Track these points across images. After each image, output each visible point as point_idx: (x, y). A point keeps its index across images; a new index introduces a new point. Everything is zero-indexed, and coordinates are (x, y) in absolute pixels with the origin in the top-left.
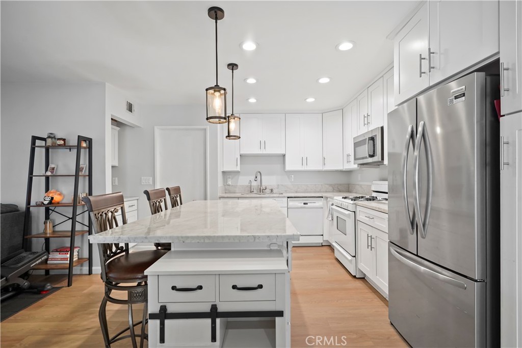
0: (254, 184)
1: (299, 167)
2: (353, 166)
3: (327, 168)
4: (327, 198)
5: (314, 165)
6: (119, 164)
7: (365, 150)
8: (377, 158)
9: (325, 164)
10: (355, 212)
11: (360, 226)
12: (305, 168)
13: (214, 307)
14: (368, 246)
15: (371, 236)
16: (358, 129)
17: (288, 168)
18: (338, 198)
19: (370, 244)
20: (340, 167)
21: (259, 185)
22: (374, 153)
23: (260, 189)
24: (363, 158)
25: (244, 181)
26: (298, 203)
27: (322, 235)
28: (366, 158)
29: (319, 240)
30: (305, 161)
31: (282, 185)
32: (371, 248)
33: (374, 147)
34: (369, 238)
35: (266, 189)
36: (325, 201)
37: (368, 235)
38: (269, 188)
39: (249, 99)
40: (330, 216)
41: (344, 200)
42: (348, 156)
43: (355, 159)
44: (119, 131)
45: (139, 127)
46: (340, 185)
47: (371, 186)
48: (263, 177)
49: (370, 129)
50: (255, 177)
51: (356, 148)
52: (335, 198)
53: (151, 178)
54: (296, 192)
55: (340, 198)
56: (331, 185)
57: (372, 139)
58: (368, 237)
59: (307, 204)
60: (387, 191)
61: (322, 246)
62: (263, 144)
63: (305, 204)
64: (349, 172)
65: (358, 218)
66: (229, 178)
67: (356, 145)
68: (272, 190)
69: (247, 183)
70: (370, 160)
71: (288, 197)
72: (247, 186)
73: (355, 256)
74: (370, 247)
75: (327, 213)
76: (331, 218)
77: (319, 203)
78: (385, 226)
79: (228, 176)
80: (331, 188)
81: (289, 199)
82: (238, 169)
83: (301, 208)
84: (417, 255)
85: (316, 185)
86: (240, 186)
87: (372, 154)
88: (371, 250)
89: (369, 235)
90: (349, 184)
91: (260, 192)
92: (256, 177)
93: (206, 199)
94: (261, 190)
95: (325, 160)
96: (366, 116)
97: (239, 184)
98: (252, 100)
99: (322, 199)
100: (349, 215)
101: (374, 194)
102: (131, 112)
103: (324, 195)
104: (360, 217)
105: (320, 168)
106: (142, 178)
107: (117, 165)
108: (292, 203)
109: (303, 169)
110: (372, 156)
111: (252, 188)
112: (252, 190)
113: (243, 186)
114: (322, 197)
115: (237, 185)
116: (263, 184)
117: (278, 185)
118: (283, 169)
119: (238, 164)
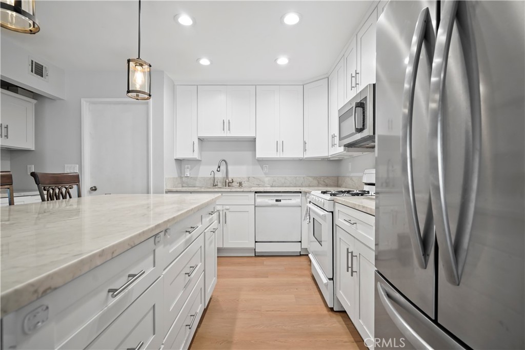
0: (220, 176)
1: (273, 154)
2: (339, 149)
3: (309, 155)
4: (306, 193)
5: (294, 152)
6: (35, 148)
7: (351, 124)
8: (367, 132)
9: (306, 150)
10: (332, 212)
11: (339, 234)
12: (280, 155)
14: (348, 267)
15: (352, 253)
16: (344, 96)
17: (259, 155)
18: (316, 194)
19: (350, 266)
20: (324, 154)
21: (224, 178)
22: (364, 125)
23: (226, 182)
24: (349, 136)
25: (205, 172)
26: (270, 200)
27: (301, 242)
28: (352, 135)
29: (296, 248)
30: (280, 146)
31: (253, 177)
32: (352, 272)
33: (364, 116)
34: (350, 254)
35: (233, 182)
36: (304, 198)
37: (348, 249)
38: (237, 180)
39: (199, 60)
40: (308, 217)
41: (322, 195)
42: (333, 137)
43: (340, 139)
44: (35, 105)
45: (60, 99)
46: (328, 177)
47: (361, 178)
48: (230, 168)
49: (358, 92)
50: (217, 167)
51: (342, 124)
52: (313, 193)
53: (78, 165)
54: (272, 186)
55: (318, 193)
56: (315, 178)
57: (361, 105)
58: (348, 252)
59: (280, 201)
61: (301, 255)
62: (227, 125)
63: (277, 201)
65: (336, 222)
66: (188, 168)
68: (240, 184)
70: (358, 137)
71: (256, 192)
72: (210, 178)
73: (332, 279)
74: (350, 269)
75: (304, 213)
76: (308, 220)
77: (296, 200)
79: (186, 166)
81: (256, 194)
82: (196, 156)
83: (272, 206)
84: (436, 321)
86: (202, 178)
87: (360, 126)
88: (352, 275)
89: (349, 251)
91: (226, 186)
92: (219, 167)
93: (148, 192)
94: (229, 184)
95: (307, 145)
96: (354, 75)
97: (199, 176)
98: (205, 62)
99: (300, 194)
100: (325, 216)
101: (366, 188)
102: (42, 76)
103: (303, 189)
104: (339, 220)
105: (299, 155)
107: (34, 149)
108: (261, 200)
109: (278, 156)
110: (360, 130)
111: (216, 181)
112: (216, 183)
113: (204, 178)
114: (301, 192)
115: (197, 177)
116: (230, 176)
117: (248, 178)
118: (253, 156)
119: (196, 149)
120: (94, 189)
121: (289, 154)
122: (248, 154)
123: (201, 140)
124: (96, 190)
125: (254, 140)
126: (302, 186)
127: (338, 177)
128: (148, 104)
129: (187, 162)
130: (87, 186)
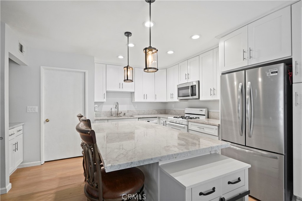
0: (114, 110)
1: (142, 100)
2: (176, 100)
9: (156, 99)
10: (187, 125)
12: (145, 101)
16: (179, 81)
17: (136, 100)
21: (116, 111)
23: (118, 113)
24: (184, 96)
25: (106, 108)
26: (145, 121)
30: (145, 96)
31: (130, 111)
35: (121, 113)
36: (158, 120)
38: (123, 113)
39: (118, 56)
42: (172, 94)
47: (184, 111)
52: (169, 118)
53: (37, 107)
54: (139, 115)
55: (172, 118)
56: (156, 110)
59: (149, 121)
62: (121, 85)
64: (165, 103)
67: (180, 89)
68: (125, 114)
69: (109, 110)
71: (139, 118)
72: (109, 112)
77: (155, 121)
80: (156, 112)
82: (105, 100)
84: (245, 146)
85: (149, 110)
90: (165, 110)
91: (117, 115)
92: (116, 106)
95: (156, 96)
96: (187, 74)
97: (102, 111)
98: (121, 57)
102: (22, 52)
106: (28, 107)
108: (141, 121)
109: (144, 101)
110: (192, 95)
111: (112, 113)
112: (112, 114)
113: (105, 111)
114: (157, 117)
115: (101, 111)
116: (119, 110)
117: (128, 111)
118: (132, 100)
119: (105, 98)
121: (149, 100)
123: (107, 92)
124: (48, 121)
125: (133, 93)
128: (85, 73)
129: (96, 103)
130: (43, 119)
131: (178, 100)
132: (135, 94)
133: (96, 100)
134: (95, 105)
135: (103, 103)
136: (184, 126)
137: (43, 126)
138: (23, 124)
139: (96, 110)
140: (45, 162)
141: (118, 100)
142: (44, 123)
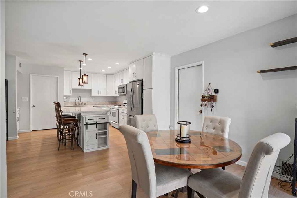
0: (77, 101)
1: (97, 95)
2: (117, 95)
3: (108, 95)
4: (108, 106)
5: (103, 94)
7: (121, 90)
8: (125, 93)
10: (118, 109)
11: (120, 113)
12: (99, 95)
13: (96, 122)
15: (123, 116)
16: (119, 83)
20: (113, 95)
23: (80, 103)
24: (121, 93)
25: (72, 100)
28: (122, 93)
30: (99, 92)
33: (124, 90)
39: (79, 68)
41: (115, 106)
42: (116, 91)
43: (118, 93)
45: (21, 73)
46: (112, 102)
47: (123, 102)
48: (81, 98)
49: (123, 84)
51: (119, 90)
53: (28, 98)
55: (113, 106)
57: (124, 87)
60: (126, 103)
64: (116, 97)
65: (119, 111)
67: (119, 88)
68: (85, 104)
69: (74, 101)
70: (123, 94)
71: (93, 106)
72: (74, 102)
73: (118, 123)
77: (105, 108)
78: (126, 112)
80: (109, 103)
88: (123, 119)
91: (80, 105)
92: (79, 98)
95: (107, 93)
96: (122, 80)
98: (81, 68)
101: (124, 105)
102: (20, 67)
103: (107, 105)
104: (120, 111)
105: (105, 95)
106: (22, 98)
110: (123, 93)
112: (76, 104)
113: (71, 102)
115: (69, 102)
116: (81, 101)
117: (88, 102)
118: (90, 95)
119: (71, 93)
120: (34, 106)
122: (88, 94)
123: (72, 89)
124: (34, 107)
125: (91, 90)
126: (107, 104)
127: (115, 101)
128: (57, 77)
129: (64, 96)
130: (31, 105)
131: (118, 95)
132: (92, 91)
133: (65, 95)
134: (64, 98)
135: (70, 96)
136: (116, 110)
137: (32, 109)
138: (19, 107)
139: (65, 101)
140: (33, 131)
141: (80, 94)
142: (32, 107)
